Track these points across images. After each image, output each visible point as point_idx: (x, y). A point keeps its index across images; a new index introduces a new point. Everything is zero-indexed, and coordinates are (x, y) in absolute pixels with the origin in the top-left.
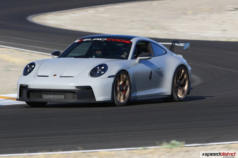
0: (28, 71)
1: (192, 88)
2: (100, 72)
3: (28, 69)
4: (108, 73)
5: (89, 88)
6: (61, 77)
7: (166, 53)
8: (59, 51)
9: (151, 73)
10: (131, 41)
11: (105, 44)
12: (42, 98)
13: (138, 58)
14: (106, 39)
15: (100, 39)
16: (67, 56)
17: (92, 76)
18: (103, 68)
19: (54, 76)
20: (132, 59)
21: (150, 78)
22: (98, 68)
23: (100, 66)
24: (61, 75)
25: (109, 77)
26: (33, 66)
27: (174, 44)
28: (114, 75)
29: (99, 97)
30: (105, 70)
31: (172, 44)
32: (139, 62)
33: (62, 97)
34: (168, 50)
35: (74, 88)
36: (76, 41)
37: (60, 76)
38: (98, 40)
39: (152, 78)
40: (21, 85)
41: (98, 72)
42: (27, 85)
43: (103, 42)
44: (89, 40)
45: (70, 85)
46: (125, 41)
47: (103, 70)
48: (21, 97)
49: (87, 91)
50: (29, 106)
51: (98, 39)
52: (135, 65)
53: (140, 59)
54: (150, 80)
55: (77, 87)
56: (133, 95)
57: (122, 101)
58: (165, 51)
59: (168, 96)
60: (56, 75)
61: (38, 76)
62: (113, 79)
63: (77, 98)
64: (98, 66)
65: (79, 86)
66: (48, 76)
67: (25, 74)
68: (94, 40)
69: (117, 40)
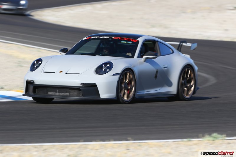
0: (35, 67)
1: (198, 88)
2: (105, 70)
3: (35, 65)
4: (113, 71)
5: (94, 86)
6: (67, 73)
7: (173, 52)
8: (67, 48)
9: (157, 72)
10: (138, 40)
11: (112, 42)
12: (48, 94)
13: (144, 57)
14: (113, 37)
15: (108, 37)
17: (97, 74)
18: (108, 65)
19: (60, 72)
20: (138, 57)
21: (156, 77)
22: (104, 65)
23: (106, 64)
24: (67, 72)
25: (114, 75)
26: (40, 62)
27: (182, 44)
28: (119, 73)
29: (104, 95)
30: (110, 68)
31: (180, 44)
32: (145, 61)
34: (175, 50)
35: (79, 85)
36: (84, 39)
37: (65, 72)
39: (158, 77)
40: (27, 80)
41: (104, 70)
42: (33, 81)
43: (111, 40)
44: (97, 37)
45: (75, 81)
46: (132, 39)
47: (108, 68)
48: (27, 93)
49: (92, 88)
51: (106, 37)
52: (141, 63)
53: (146, 58)
54: (156, 79)
55: (82, 84)
56: (138, 93)
58: (172, 50)
59: (173, 96)
60: (62, 71)
61: (44, 72)
62: (118, 77)
63: (82, 95)
64: (104, 64)
65: (84, 83)
66: (54, 72)
67: (32, 70)
68: (101, 38)
69: (125, 39)
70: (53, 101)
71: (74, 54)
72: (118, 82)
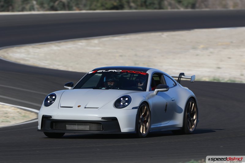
0: (49, 102)
1: (198, 121)
2: (124, 104)
3: (49, 100)
4: (132, 105)
5: (115, 120)
6: (86, 108)
7: (176, 85)
8: (72, 83)
9: (166, 105)
10: (147, 72)
11: (120, 76)
13: (156, 90)
15: (116, 71)
16: (81, 87)
17: (116, 107)
18: (127, 99)
19: (78, 107)
20: (150, 91)
21: (166, 110)
22: (122, 99)
23: (124, 97)
24: (86, 106)
25: (133, 108)
26: (54, 97)
27: (181, 76)
28: (137, 107)
29: (124, 129)
30: (129, 102)
31: (179, 76)
32: (156, 94)
33: (87, 128)
34: (177, 83)
35: (100, 119)
37: (84, 107)
38: (113, 71)
40: (43, 115)
41: (122, 104)
42: (51, 116)
43: (119, 73)
45: (95, 116)
47: (127, 102)
48: (42, 128)
50: (47, 137)
52: (153, 96)
53: (158, 91)
54: (166, 112)
55: (103, 118)
56: (152, 127)
57: (144, 132)
58: (175, 83)
59: (180, 129)
60: (80, 106)
61: (61, 107)
62: (136, 110)
63: (103, 129)
64: (122, 97)
65: (104, 117)
66: (72, 107)
67: (47, 105)
68: (109, 71)
69: (133, 72)
70: (64, 135)
71: (82, 87)
72: (137, 115)
